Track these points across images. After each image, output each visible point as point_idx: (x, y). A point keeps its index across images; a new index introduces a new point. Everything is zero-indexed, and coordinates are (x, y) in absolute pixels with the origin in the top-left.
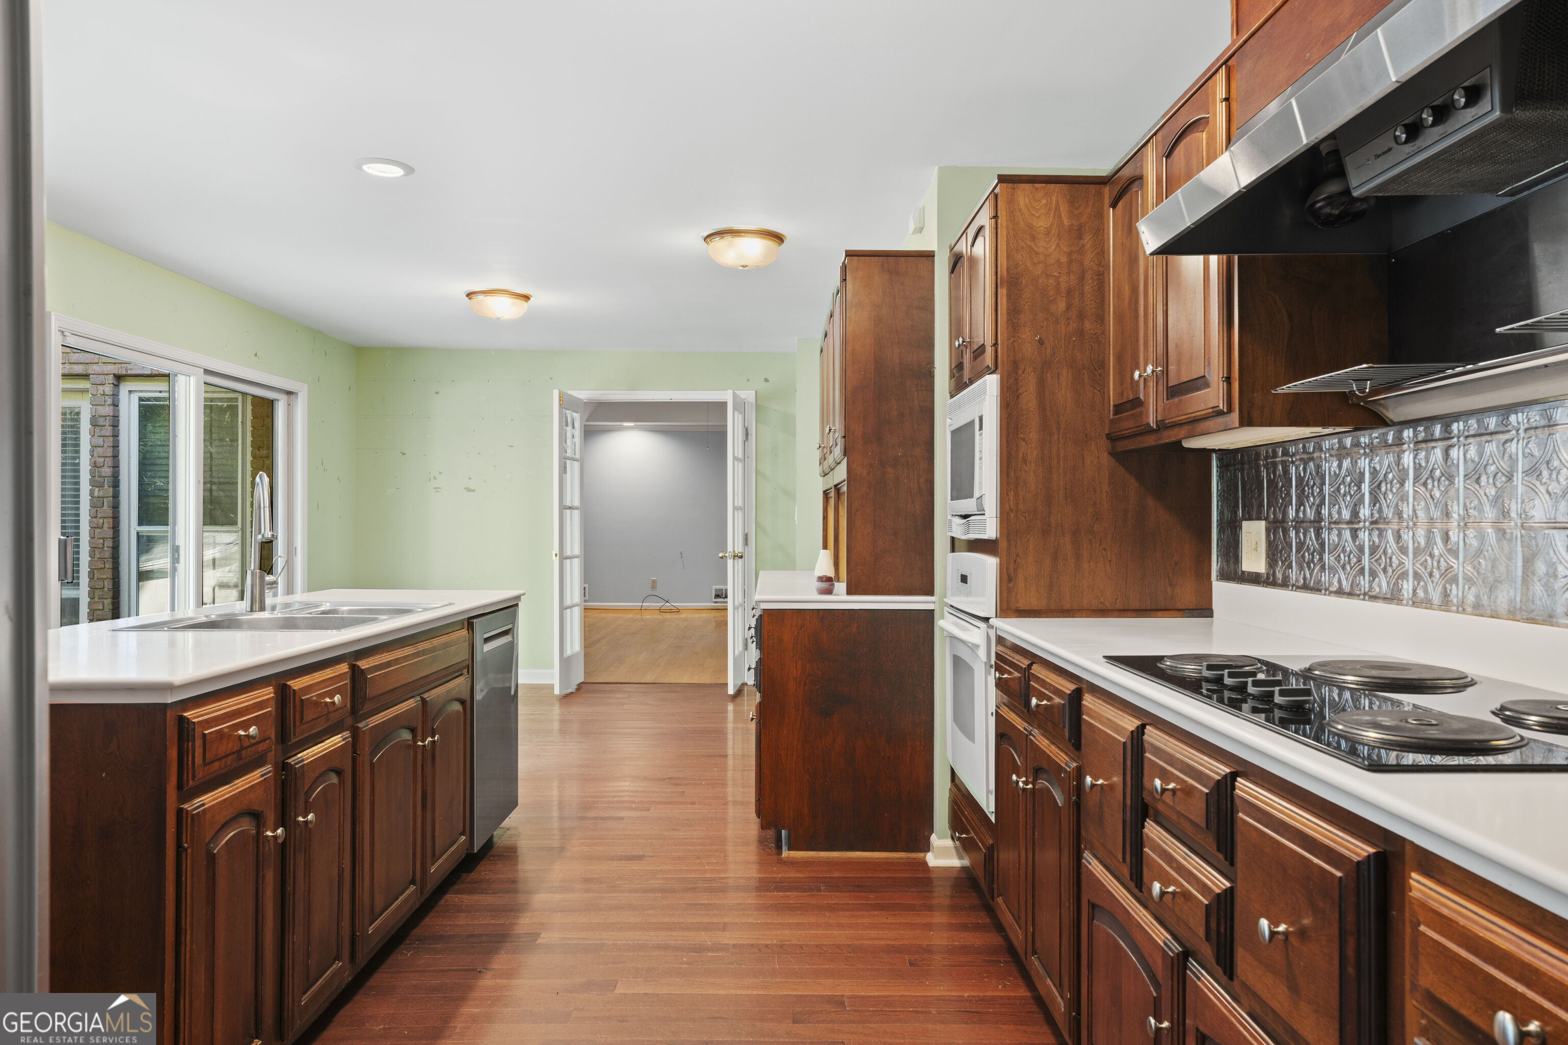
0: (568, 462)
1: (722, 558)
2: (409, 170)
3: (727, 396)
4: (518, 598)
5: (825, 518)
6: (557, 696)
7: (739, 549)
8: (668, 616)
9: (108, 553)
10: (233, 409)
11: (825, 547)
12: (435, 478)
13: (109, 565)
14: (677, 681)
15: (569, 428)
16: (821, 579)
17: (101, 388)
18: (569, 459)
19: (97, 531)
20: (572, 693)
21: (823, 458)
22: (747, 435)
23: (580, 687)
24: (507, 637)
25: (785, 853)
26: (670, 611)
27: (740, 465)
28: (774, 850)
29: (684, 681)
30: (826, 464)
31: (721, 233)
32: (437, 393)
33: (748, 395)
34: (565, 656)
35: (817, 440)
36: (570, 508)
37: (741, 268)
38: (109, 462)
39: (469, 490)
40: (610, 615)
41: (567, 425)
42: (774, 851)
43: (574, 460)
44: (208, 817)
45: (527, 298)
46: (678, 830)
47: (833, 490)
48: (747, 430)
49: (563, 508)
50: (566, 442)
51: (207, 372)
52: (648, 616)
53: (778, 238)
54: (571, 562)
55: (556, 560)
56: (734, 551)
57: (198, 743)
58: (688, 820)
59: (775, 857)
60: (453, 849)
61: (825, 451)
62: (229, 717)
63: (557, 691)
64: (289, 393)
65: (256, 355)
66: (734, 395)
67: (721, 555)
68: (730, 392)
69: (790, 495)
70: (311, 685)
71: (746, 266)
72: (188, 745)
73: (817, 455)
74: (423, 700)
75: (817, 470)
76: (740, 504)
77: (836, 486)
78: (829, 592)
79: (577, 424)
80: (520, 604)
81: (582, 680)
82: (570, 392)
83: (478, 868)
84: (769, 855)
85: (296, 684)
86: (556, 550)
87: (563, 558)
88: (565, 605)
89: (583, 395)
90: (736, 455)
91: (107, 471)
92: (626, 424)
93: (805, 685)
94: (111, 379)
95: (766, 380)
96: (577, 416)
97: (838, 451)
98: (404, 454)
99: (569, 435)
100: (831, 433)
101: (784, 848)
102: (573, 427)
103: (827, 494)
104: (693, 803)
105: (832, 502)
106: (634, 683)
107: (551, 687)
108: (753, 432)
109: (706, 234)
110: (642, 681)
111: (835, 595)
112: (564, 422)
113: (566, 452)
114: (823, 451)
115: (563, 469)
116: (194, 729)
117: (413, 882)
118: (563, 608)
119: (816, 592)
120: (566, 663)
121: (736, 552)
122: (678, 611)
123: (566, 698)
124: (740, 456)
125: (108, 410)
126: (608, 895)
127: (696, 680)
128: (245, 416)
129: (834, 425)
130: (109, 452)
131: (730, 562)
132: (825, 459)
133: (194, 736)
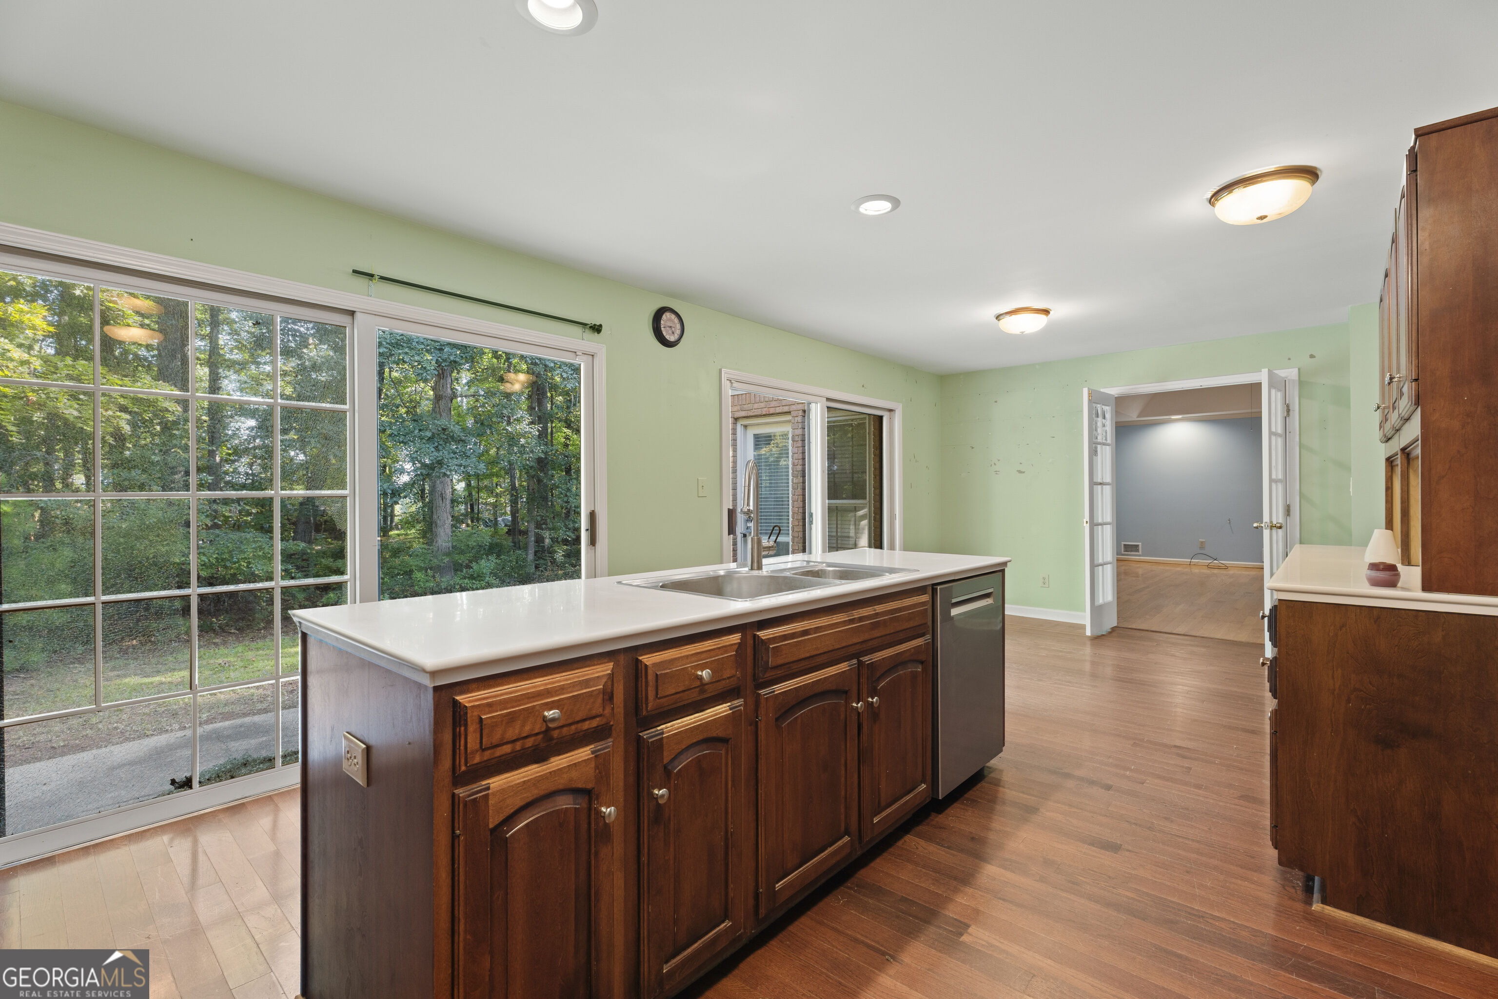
0: (1099, 446)
1: (1257, 528)
2: (896, 202)
3: (1262, 377)
4: (1005, 564)
5: (1389, 489)
6: (1089, 637)
7: (1279, 518)
8: (1216, 571)
9: (800, 517)
10: (861, 426)
11: (1389, 525)
12: (995, 464)
13: (801, 523)
14: (1212, 636)
15: (1100, 419)
16: (1374, 566)
17: (796, 418)
18: (1100, 444)
19: (795, 503)
20: (1103, 635)
21: (1385, 419)
22: (1288, 411)
23: (1113, 629)
24: (988, 599)
25: (1317, 906)
26: (1219, 568)
27: (1280, 441)
28: (1299, 892)
29: (1219, 636)
30: (1388, 426)
31: (1228, 187)
32: (996, 402)
33: (1290, 373)
34: (1097, 604)
35: (1375, 398)
36: (1101, 484)
37: (1260, 221)
38: (800, 462)
39: (1020, 472)
40: (1161, 567)
41: (1097, 416)
42: (1300, 894)
43: (1104, 444)
44: (491, 802)
45: (1046, 312)
46: (1172, 821)
47: (1399, 456)
48: (1288, 406)
49: (1093, 484)
50: (1096, 430)
51: (828, 399)
52: (1196, 570)
53: (1310, 173)
54: (1102, 529)
55: (1087, 527)
56: (1271, 522)
57: (472, 727)
58: (1187, 809)
59: (1299, 906)
60: (907, 798)
61: (1385, 409)
62: (528, 698)
63: (1088, 633)
64: (890, 410)
65: (863, 386)
66: (1271, 374)
67: (1255, 525)
68: (1265, 371)
69: (1344, 467)
70: (676, 659)
71: (1265, 217)
72: (460, 729)
73: (1377, 417)
74: (860, 663)
75: (1377, 434)
76: (1280, 476)
77: (1403, 450)
78: (1392, 584)
79: (1108, 416)
80: (1006, 570)
81: (1115, 625)
82: (1102, 390)
83: (947, 811)
84: (1291, 898)
85: (648, 659)
86: (1087, 518)
87: (1093, 524)
88: (1096, 562)
89: (1114, 391)
90: (1273, 430)
91: (799, 468)
92: (1174, 417)
93: (1349, 701)
94: (801, 413)
95: (1312, 356)
96: (1107, 409)
97: (1405, 404)
98: (973, 448)
99: (1099, 424)
100: (1394, 385)
101: (1316, 896)
102: (1104, 418)
103: (1392, 462)
104: (1199, 787)
105: (1398, 470)
106: (1166, 633)
107: (1083, 627)
108: (1295, 407)
109: (1209, 195)
110: (1174, 632)
111: (1404, 589)
112: (1094, 414)
113: (1097, 438)
114: (1383, 412)
115: (1093, 452)
116: (466, 713)
117: (847, 832)
118: (1093, 566)
119: (1367, 584)
120: (1097, 611)
121: (1275, 522)
122: (1226, 568)
123: (1097, 639)
124: (1280, 430)
125: (799, 432)
126: (1064, 894)
127: (1231, 637)
128: (870, 428)
129: (1398, 371)
130: (800, 456)
131: (1266, 533)
132: (1386, 420)
133: (466, 720)
